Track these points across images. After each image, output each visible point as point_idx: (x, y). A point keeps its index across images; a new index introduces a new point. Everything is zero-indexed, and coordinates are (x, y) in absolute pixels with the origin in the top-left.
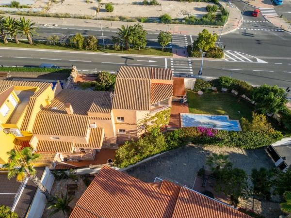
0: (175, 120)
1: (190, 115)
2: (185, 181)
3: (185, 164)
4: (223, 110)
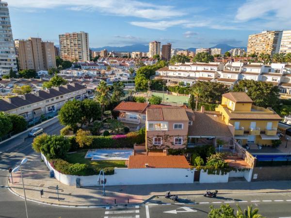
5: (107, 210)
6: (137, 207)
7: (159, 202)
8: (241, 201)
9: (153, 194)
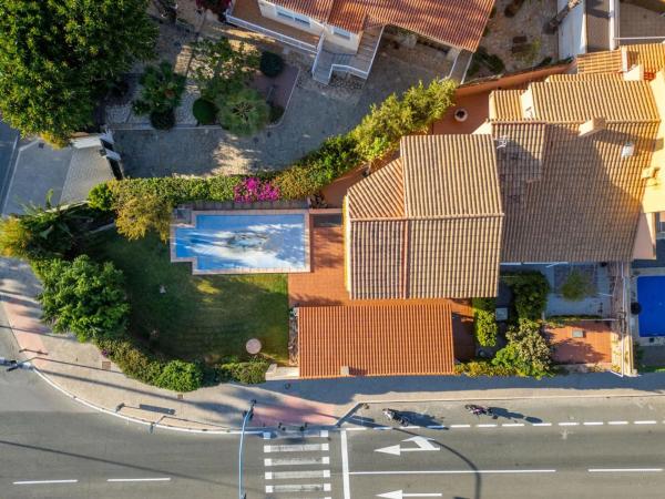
0: (323, 251)
1: (286, 267)
2: (308, 99)
3: (306, 136)
4: (204, 294)
5: (268, 443)
6: (325, 434)
7: (369, 423)
8: (539, 421)
9: (359, 398)
